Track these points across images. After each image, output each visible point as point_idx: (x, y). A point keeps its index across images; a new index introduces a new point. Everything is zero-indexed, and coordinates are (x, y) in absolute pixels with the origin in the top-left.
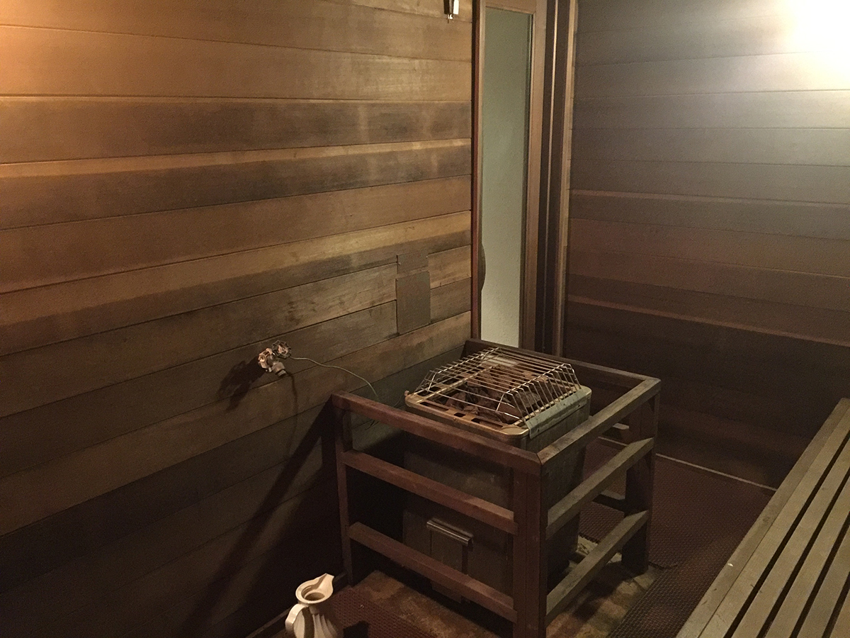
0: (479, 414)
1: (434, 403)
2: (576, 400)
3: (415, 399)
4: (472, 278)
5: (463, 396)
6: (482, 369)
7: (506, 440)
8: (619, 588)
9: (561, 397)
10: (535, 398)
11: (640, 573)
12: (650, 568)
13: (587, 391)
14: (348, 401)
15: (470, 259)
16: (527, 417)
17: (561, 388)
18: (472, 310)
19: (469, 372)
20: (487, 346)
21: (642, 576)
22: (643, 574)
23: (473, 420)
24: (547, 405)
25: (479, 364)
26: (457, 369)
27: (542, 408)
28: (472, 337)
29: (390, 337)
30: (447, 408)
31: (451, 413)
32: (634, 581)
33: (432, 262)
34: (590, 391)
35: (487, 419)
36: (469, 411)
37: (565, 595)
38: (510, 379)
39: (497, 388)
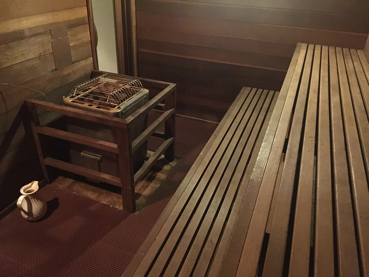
0: (99, 105)
1: (78, 101)
2: (142, 95)
3: (69, 100)
4: (91, 41)
5: (92, 97)
6: (100, 84)
7: (112, 115)
8: (164, 168)
9: (136, 94)
10: (124, 95)
11: (172, 161)
12: (176, 158)
13: (147, 91)
14: (34, 103)
15: (89, 31)
16: (121, 104)
17: (135, 90)
18: (93, 56)
19: (94, 86)
20: (101, 73)
21: (173, 162)
22: (173, 161)
23: (97, 107)
24: (130, 98)
25: (98, 82)
26: (87, 85)
27: (128, 100)
28: (94, 69)
29: (52, 71)
30: (84, 103)
31: (86, 105)
32: (170, 165)
33: (69, 33)
34: (148, 91)
35: (103, 106)
36: (95, 103)
37: (142, 173)
38: (113, 88)
39: (107, 92)
